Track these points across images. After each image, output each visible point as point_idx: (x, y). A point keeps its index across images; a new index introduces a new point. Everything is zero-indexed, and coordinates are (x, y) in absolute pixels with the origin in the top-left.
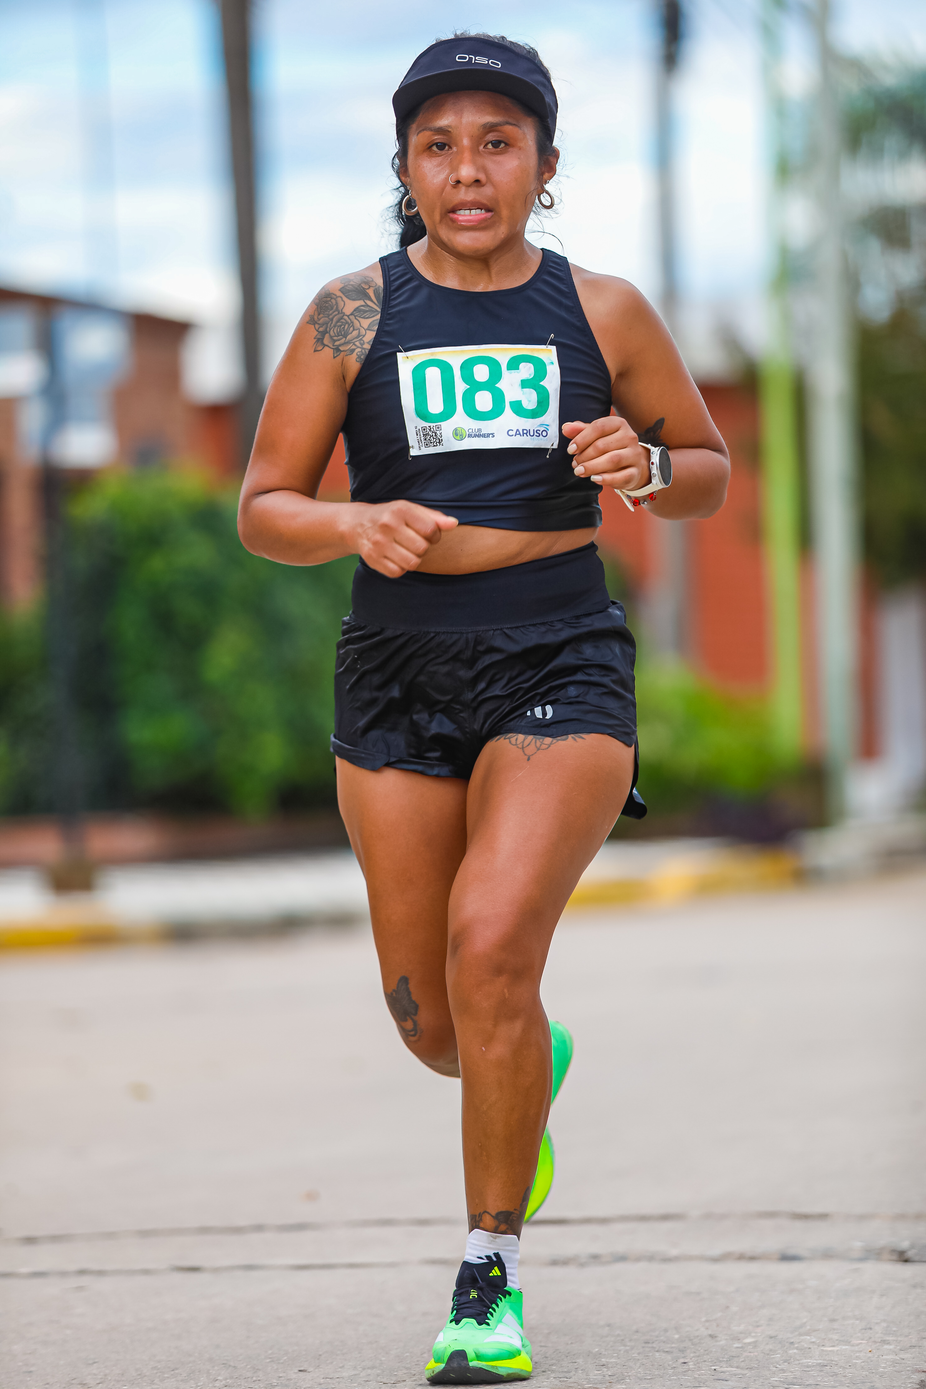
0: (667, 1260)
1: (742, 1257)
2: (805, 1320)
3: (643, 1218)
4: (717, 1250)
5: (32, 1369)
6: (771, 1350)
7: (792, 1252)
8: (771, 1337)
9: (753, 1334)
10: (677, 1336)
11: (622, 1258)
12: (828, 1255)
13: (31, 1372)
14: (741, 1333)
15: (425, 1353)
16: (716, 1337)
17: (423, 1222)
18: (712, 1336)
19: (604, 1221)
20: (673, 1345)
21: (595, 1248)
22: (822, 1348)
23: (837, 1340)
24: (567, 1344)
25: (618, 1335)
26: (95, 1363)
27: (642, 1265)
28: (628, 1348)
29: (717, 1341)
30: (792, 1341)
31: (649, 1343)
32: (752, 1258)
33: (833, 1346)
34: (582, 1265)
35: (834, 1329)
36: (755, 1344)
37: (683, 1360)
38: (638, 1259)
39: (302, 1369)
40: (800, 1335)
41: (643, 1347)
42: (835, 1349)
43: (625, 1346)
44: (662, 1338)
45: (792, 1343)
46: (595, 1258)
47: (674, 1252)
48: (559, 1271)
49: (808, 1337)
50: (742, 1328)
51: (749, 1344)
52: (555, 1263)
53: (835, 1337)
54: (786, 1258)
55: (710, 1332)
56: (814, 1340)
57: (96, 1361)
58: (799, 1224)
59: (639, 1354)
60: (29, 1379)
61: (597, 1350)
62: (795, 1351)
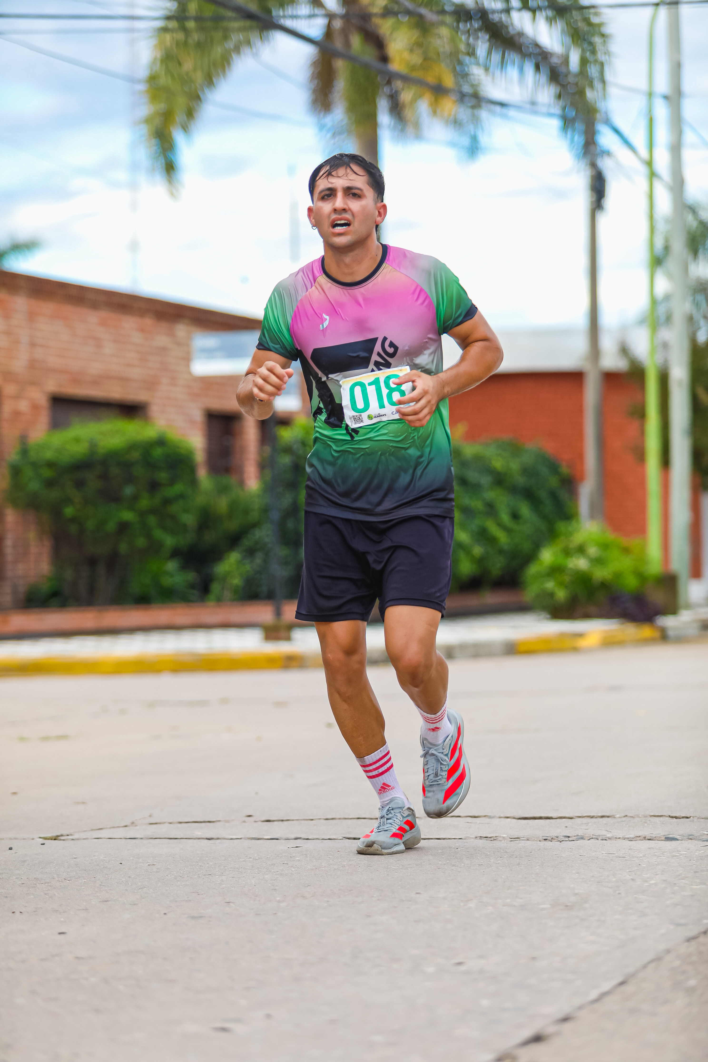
0: (605, 839)
1: (645, 838)
2: (681, 872)
3: (593, 817)
4: (633, 835)
5: (276, 888)
6: (664, 888)
7: (672, 836)
8: (664, 881)
9: (655, 879)
10: (614, 879)
11: (582, 838)
12: (690, 838)
13: (276, 889)
14: (648, 878)
16: (634, 880)
18: (632, 879)
19: (571, 818)
20: (613, 884)
21: (567, 833)
22: (691, 887)
24: (557, 882)
25: (583, 878)
26: (309, 886)
27: (592, 842)
28: (589, 885)
29: (636, 882)
30: (675, 882)
31: (599, 882)
32: (650, 839)
33: (697, 885)
34: (560, 841)
35: (697, 877)
36: (656, 884)
37: (618, 892)
38: (590, 839)
39: (418, 892)
40: (679, 879)
41: (597, 885)
42: (698, 887)
43: (587, 884)
44: (607, 880)
45: (675, 884)
46: (568, 837)
47: (609, 835)
48: (548, 844)
49: (684, 881)
50: (648, 875)
51: (653, 884)
52: (545, 840)
53: (698, 881)
54: (668, 839)
55: (631, 878)
56: (686, 882)
57: (309, 885)
58: (675, 821)
59: (595, 888)
60: (275, 893)
61: (572, 886)
62: (677, 888)
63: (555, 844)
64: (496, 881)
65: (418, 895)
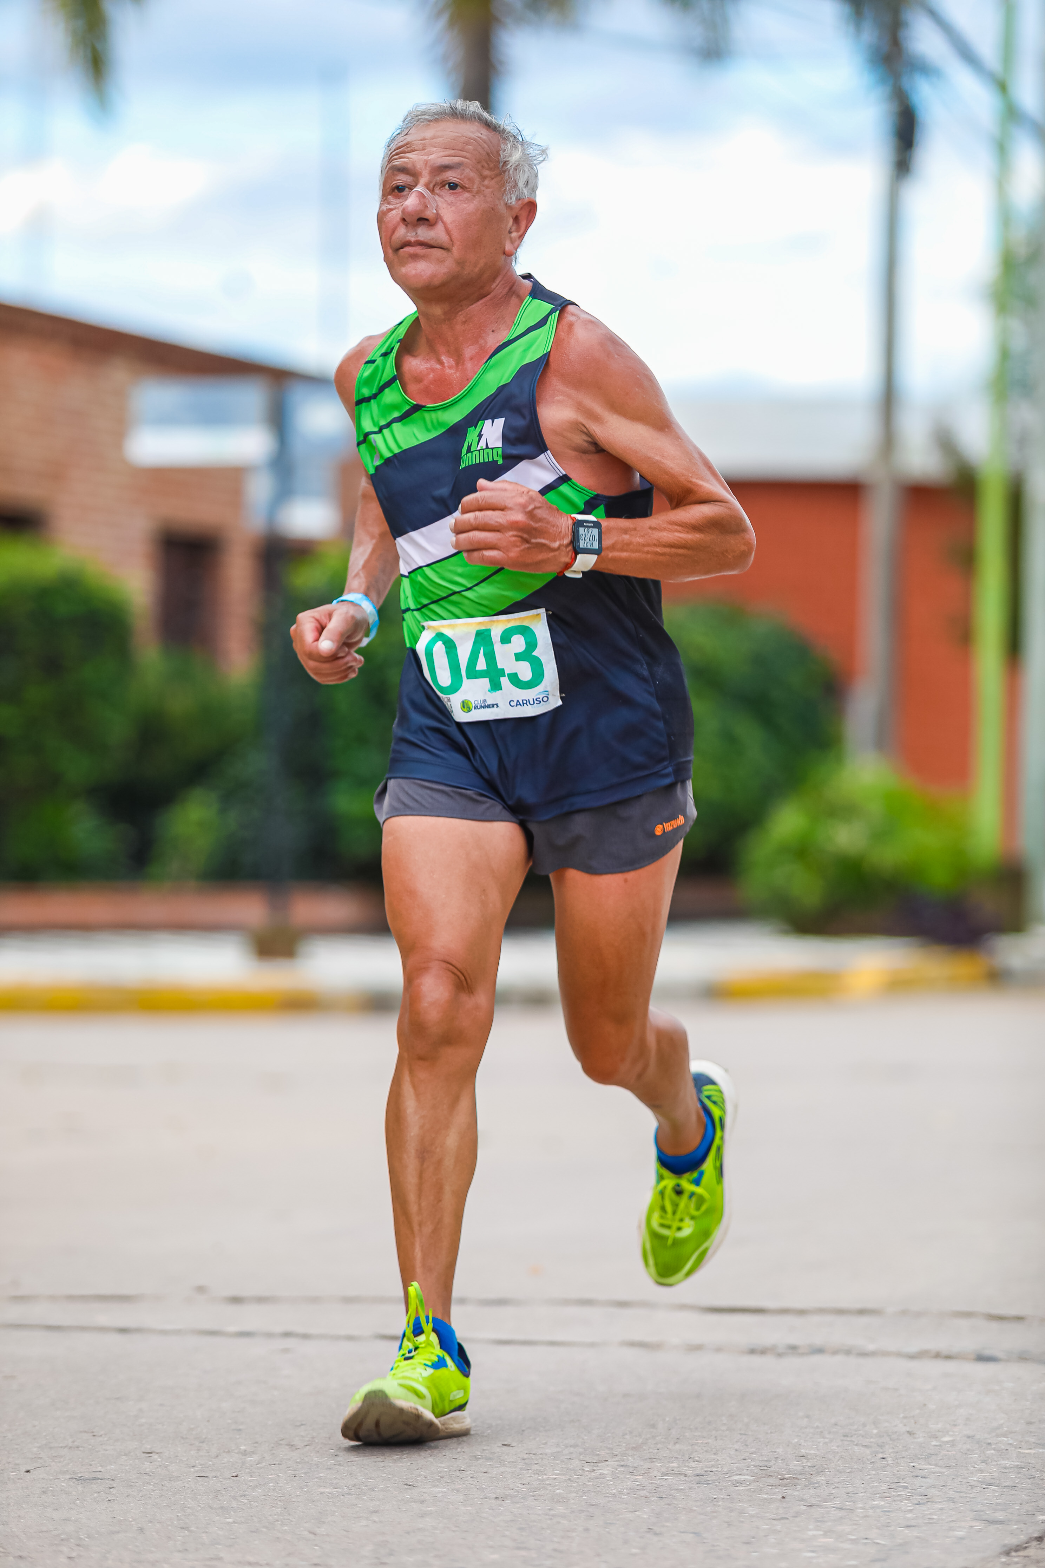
0: (864, 1354)
1: (938, 1356)
2: (1002, 1421)
3: (840, 1312)
4: (913, 1348)
5: (241, 1427)
6: (968, 1450)
7: (987, 1352)
8: (969, 1437)
9: (951, 1433)
10: (875, 1431)
11: (820, 1351)
12: (1023, 1357)
13: (240, 1430)
14: (939, 1431)
15: (626, 1434)
16: (914, 1434)
17: (623, 1304)
18: (909, 1433)
19: (801, 1312)
20: (872, 1440)
21: (793, 1340)
22: (1019, 1451)
23: (1034, 1443)
24: (767, 1433)
25: (818, 1427)
26: (302, 1425)
27: (839, 1358)
28: (827, 1440)
29: (915, 1438)
30: (989, 1441)
31: (847, 1436)
32: (948, 1357)
33: (1030, 1449)
34: (780, 1355)
35: (1031, 1432)
36: (953, 1443)
38: (835, 1352)
39: (506, 1443)
40: (997, 1436)
41: (842, 1440)
42: (1032, 1451)
43: (824, 1438)
44: (861, 1432)
45: (989, 1444)
46: (793, 1349)
47: (871, 1347)
48: (757, 1361)
49: (1006, 1439)
50: (939, 1426)
51: (947, 1442)
52: (752, 1351)
53: (1032, 1440)
54: (982, 1358)
55: (908, 1429)
56: (1011, 1442)
57: (304, 1423)
58: (995, 1325)
59: (838, 1447)
60: (238, 1437)
61: (796, 1440)
62: (993, 1452)
63: (768, 1361)
64: (653, 1426)
65: (505, 1448)
